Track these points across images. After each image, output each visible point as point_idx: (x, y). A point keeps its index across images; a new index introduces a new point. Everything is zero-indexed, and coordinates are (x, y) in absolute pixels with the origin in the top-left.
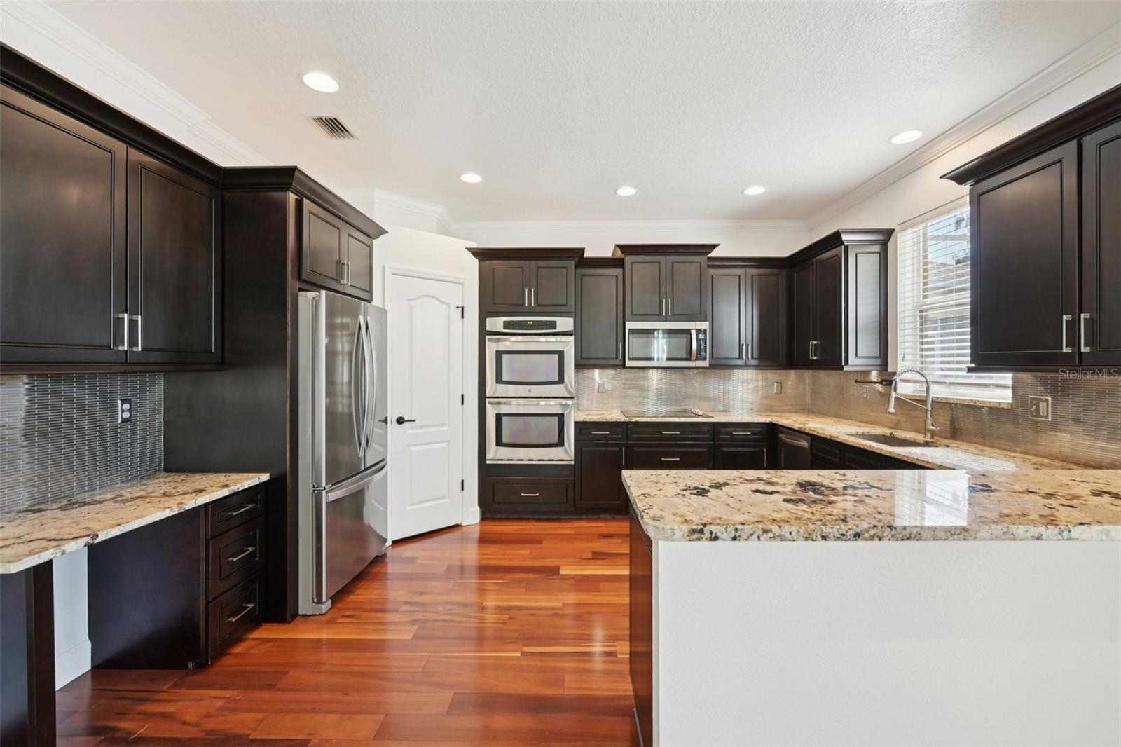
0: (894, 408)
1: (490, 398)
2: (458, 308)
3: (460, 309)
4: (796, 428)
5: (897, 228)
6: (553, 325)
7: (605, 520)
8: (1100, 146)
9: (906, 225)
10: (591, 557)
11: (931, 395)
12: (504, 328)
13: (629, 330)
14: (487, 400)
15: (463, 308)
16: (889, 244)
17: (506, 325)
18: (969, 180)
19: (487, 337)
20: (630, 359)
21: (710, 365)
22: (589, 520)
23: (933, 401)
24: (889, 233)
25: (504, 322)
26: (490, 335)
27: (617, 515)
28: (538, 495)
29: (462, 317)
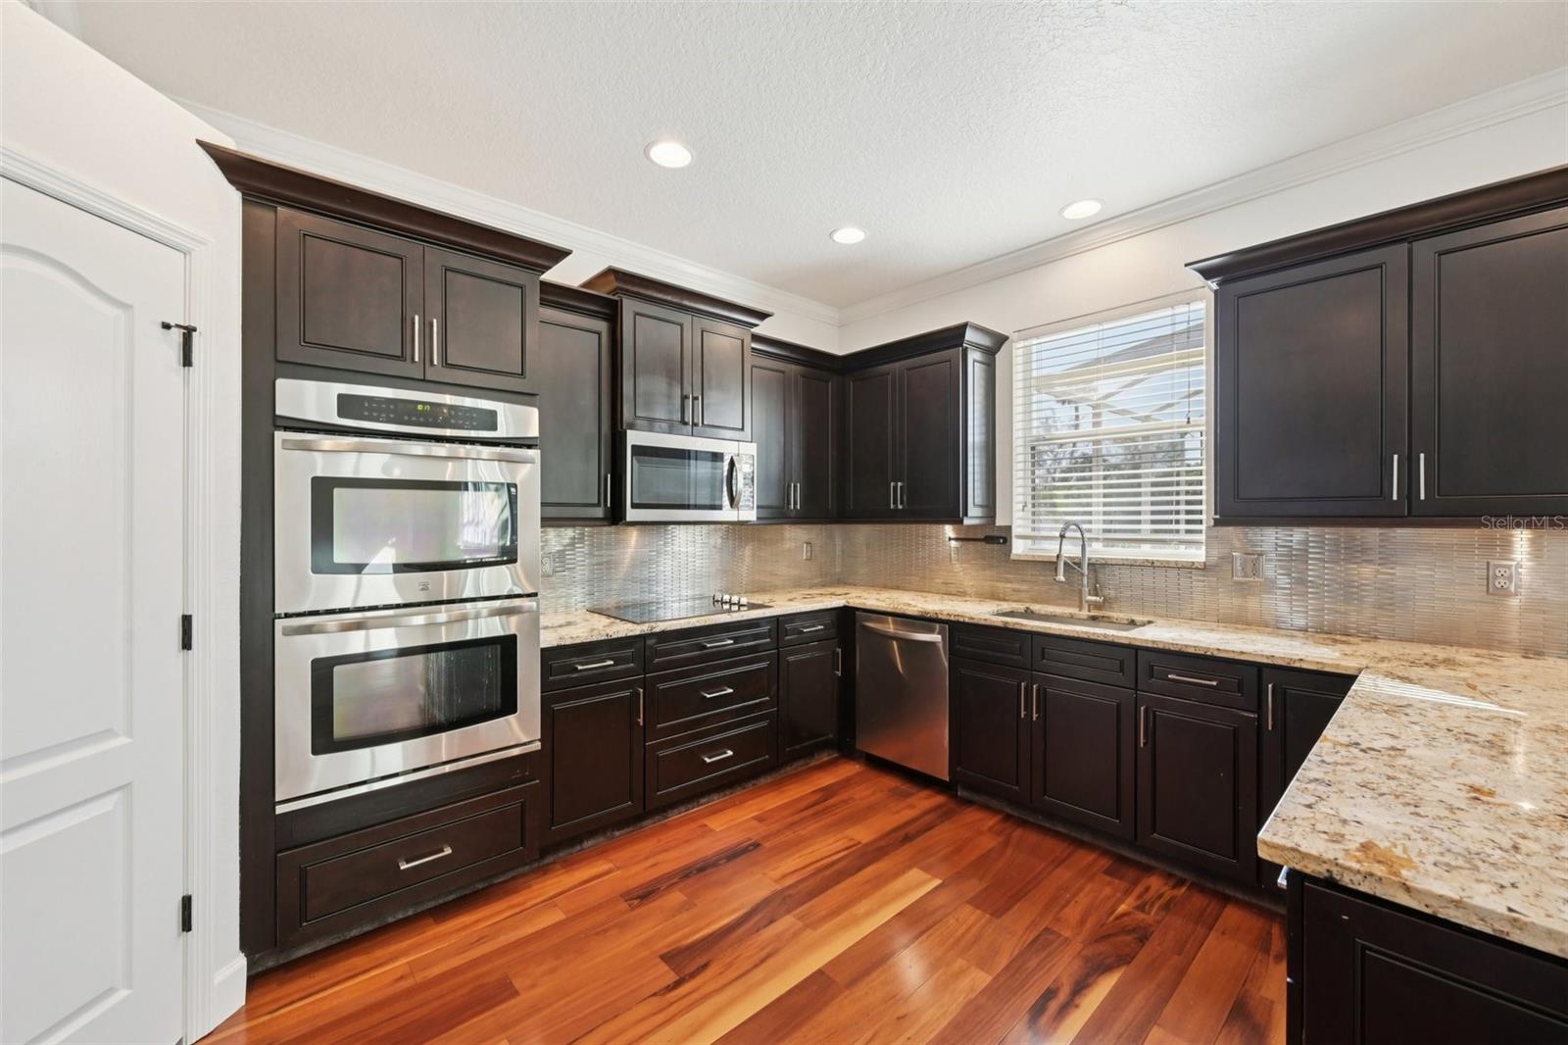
0: (1064, 576)
1: (287, 616)
2: (166, 326)
3: (176, 335)
4: (916, 614)
5: (1013, 336)
6: (490, 420)
7: (601, 853)
8: (1439, 255)
9: (1026, 333)
10: (672, 977)
11: (1088, 555)
12: (341, 414)
13: (633, 447)
14: (279, 624)
15: (188, 333)
16: (997, 356)
17: (346, 405)
18: (1219, 276)
19: (280, 436)
20: (634, 506)
21: (758, 518)
22: (569, 864)
23: (1089, 564)
24: (1000, 340)
25: (341, 397)
26: (286, 429)
27: (618, 830)
28: (448, 851)
29: (187, 361)
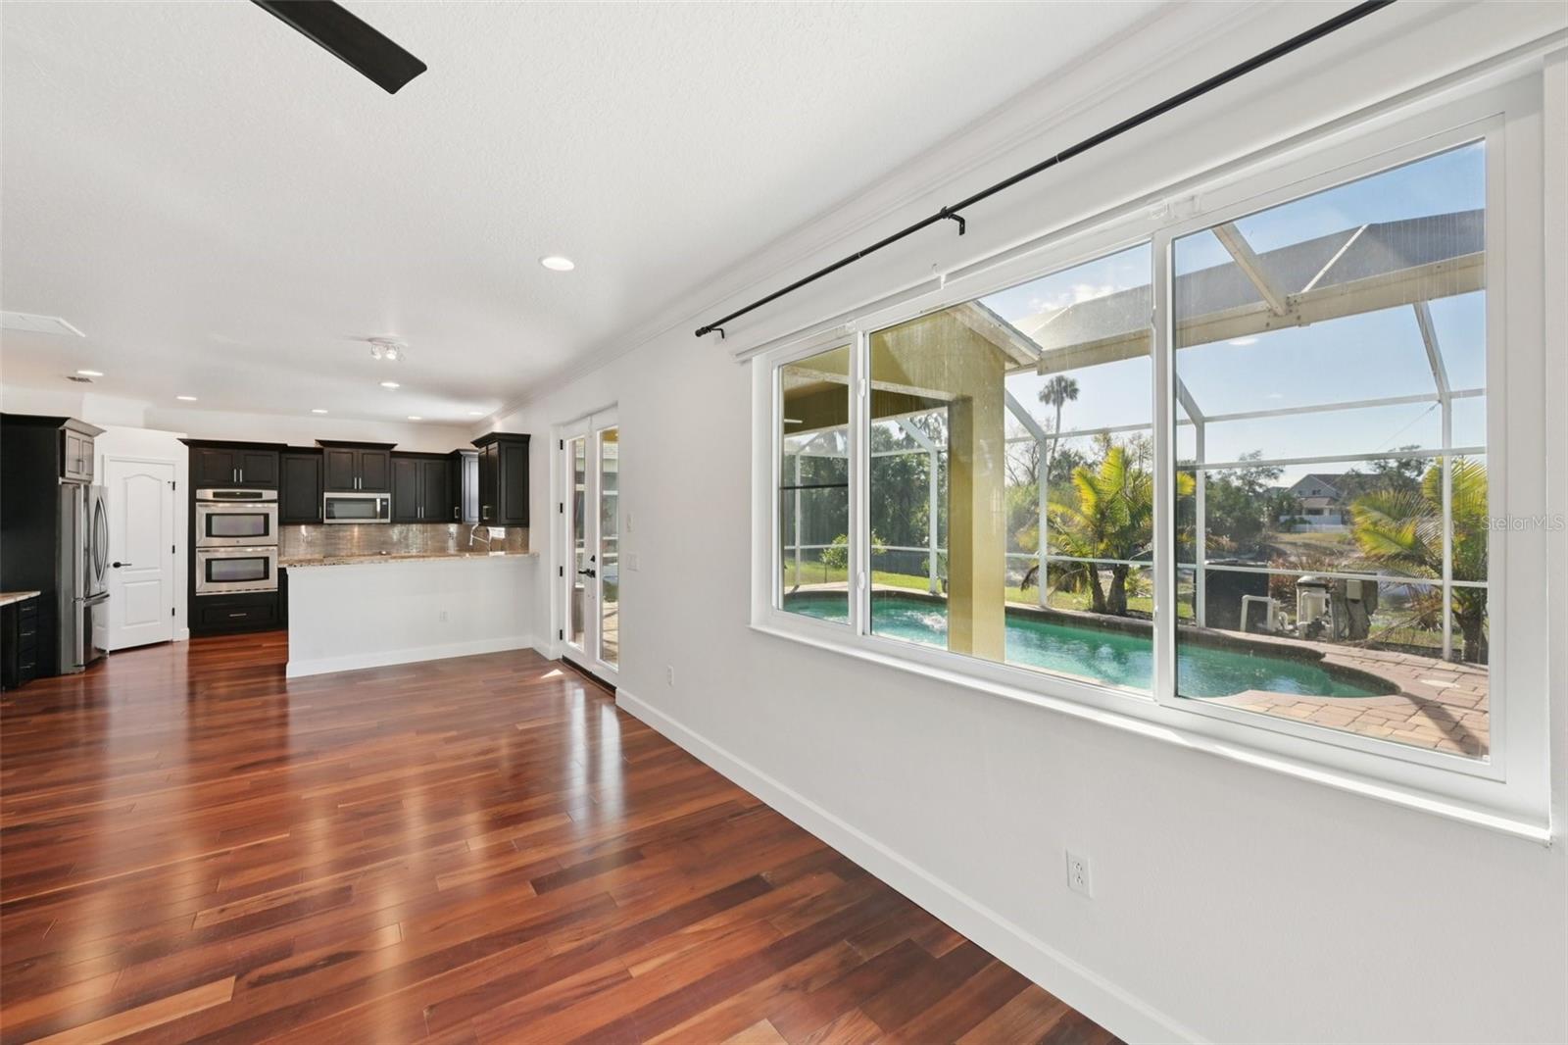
1: (199, 547)
2: (169, 482)
3: (171, 484)
6: (260, 495)
13: (326, 498)
14: (197, 549)
15: (174, 483)
17: (216, 495)
19: (197, 504)
20: (328, 518)
21: (391, 521)
25: (214, 493)
26: (199, 502)
28: (245, 615)
29: (174, 489)
